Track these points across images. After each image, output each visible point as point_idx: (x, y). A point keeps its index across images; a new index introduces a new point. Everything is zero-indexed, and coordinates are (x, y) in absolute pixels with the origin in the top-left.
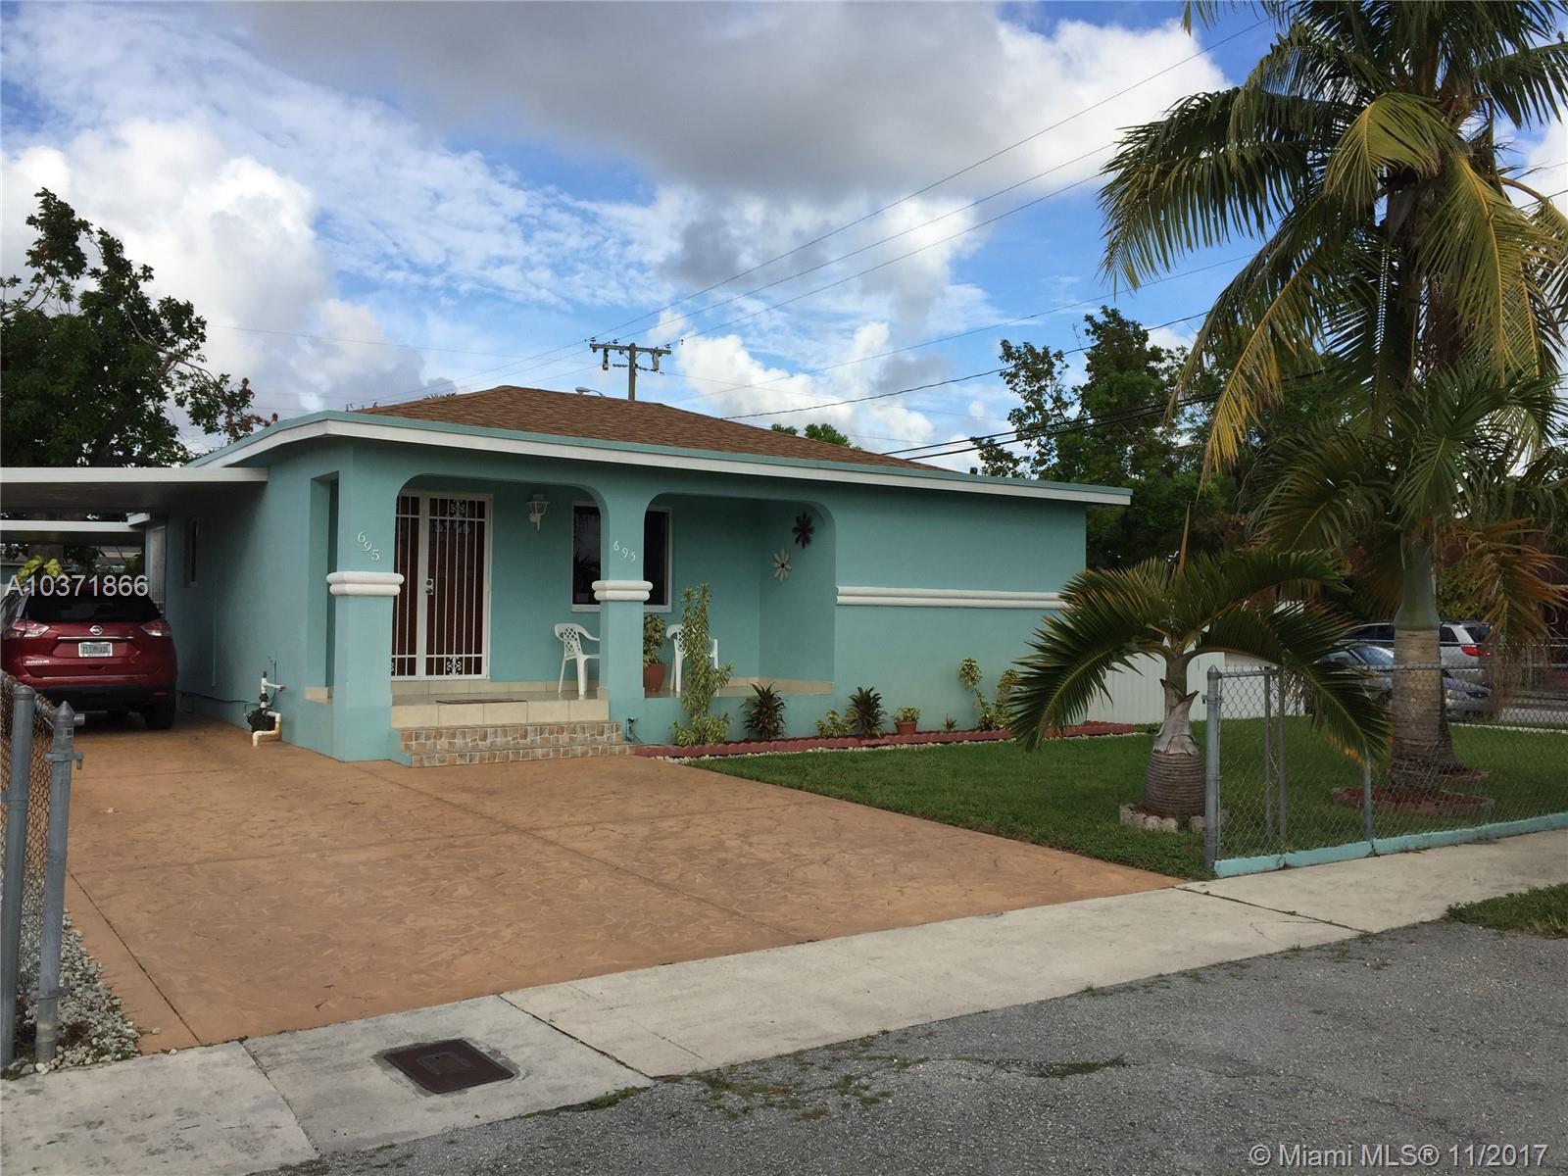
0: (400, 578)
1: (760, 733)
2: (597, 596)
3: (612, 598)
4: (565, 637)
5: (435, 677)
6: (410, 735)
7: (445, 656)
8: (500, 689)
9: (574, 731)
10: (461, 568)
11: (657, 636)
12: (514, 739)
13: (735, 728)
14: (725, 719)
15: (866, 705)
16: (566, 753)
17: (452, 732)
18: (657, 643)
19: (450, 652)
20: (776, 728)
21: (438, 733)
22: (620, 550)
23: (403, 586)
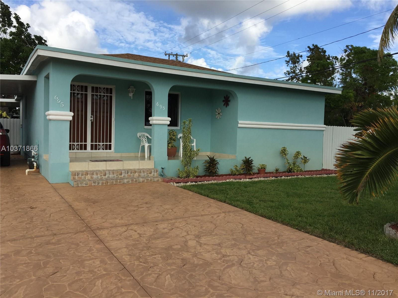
0: (72, 114)
1: (210, 173)
2: (151, 122)
3: (156, 123)
4: (141, 137)
5: (94, 151)
6: (75, 174)
7: (98, 143)
8: (118, 155)
9: (140, 172)
10: (103, 112)
11: (174, 137)
12: (117, 175)
13: (201, 171)
14: (197, 168)
15: (248, 163)
16: (136, 181)
17: (92, 173)
18: (174, 140)
19: (99, 142)
20: (215, 171)
21: (87, 173)
22: (159, 106)
23: (74, 117)
